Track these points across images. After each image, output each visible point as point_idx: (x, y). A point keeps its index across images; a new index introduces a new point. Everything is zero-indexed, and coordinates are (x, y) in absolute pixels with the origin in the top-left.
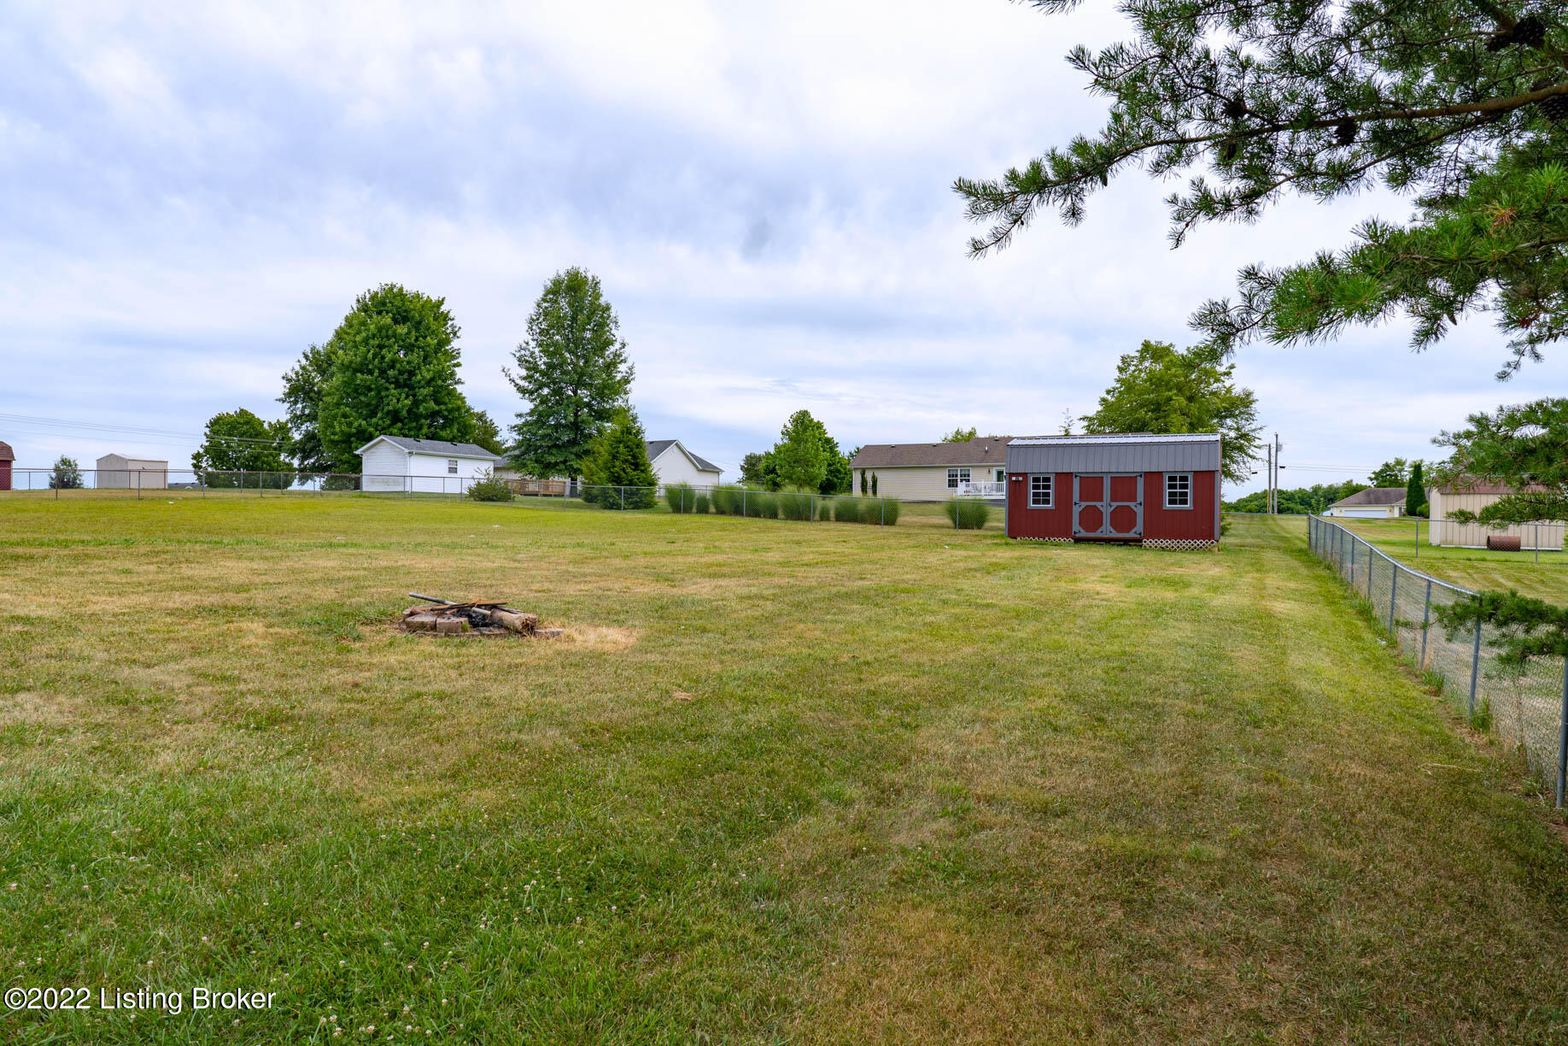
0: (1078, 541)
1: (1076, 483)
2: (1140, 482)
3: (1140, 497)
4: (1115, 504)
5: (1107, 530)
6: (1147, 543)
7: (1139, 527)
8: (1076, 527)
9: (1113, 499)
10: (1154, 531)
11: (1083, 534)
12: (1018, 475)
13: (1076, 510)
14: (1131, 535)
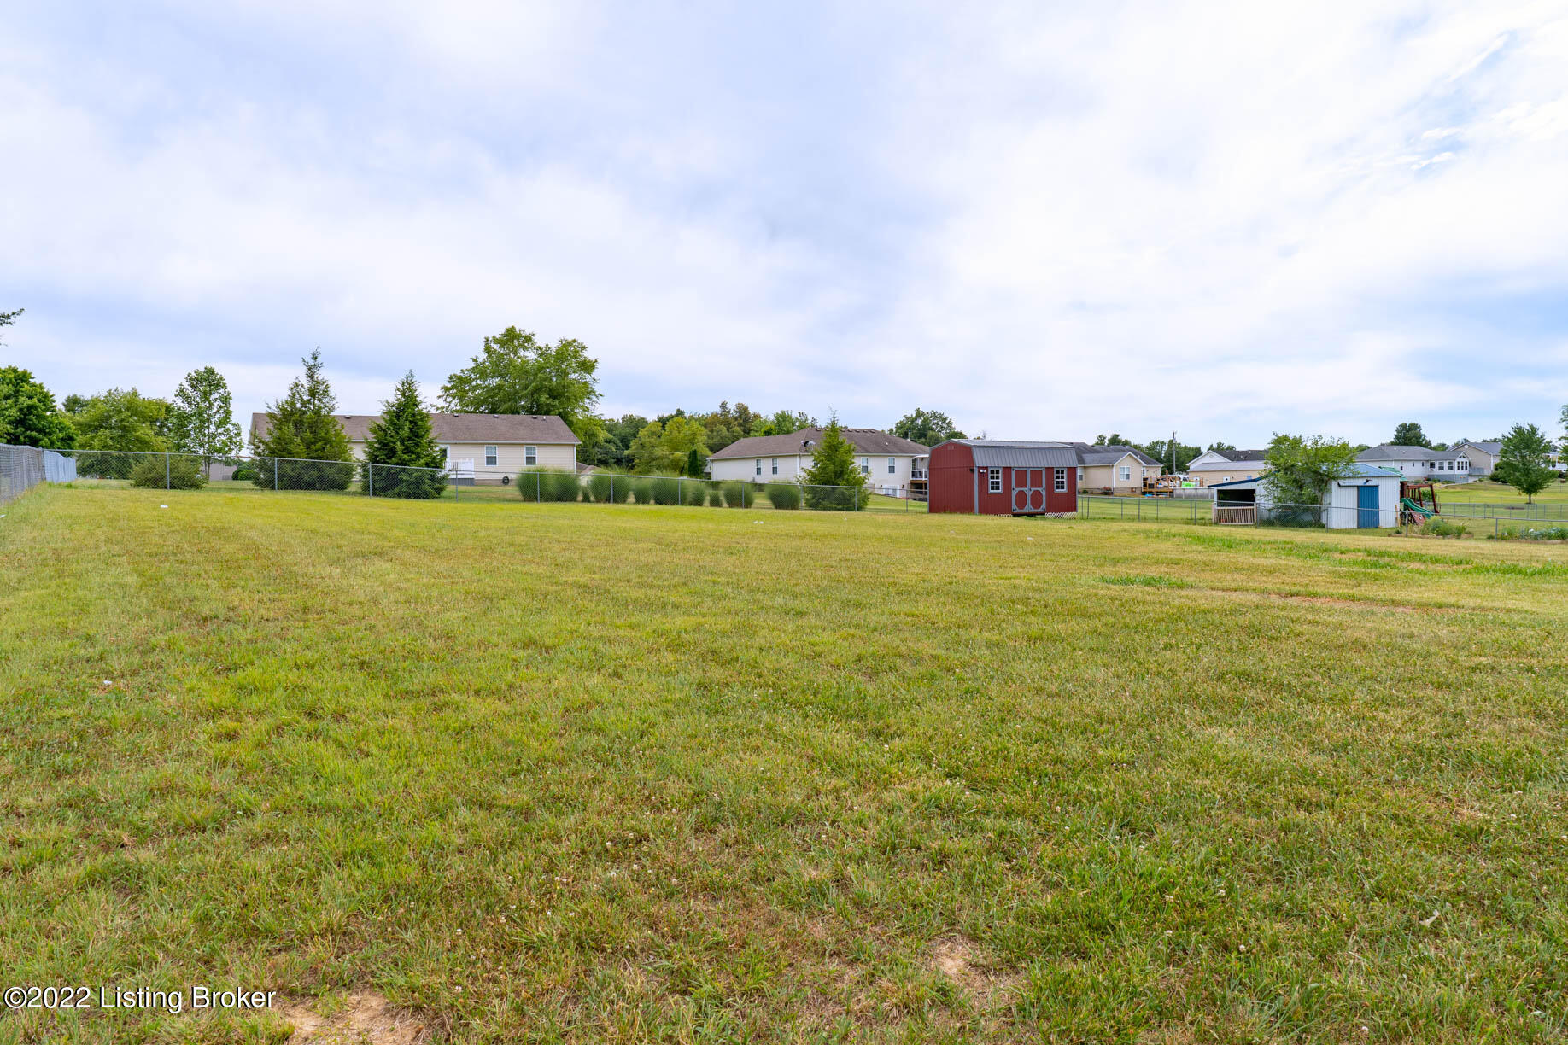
0: (1015, 515)
1: (1013, 473)
2: (1044, 473)
3: (1044, 486)
4: (1033, 489)
5: (1029, 508)
6: (1048, 515)
7: (1044, 506)
8: (1014, 506)
9: (1032, 486)
10: (1050, 509)
11: (1018, 511)
12: (983, 468)
13: (1014, 493)
14: (1040, 510)
